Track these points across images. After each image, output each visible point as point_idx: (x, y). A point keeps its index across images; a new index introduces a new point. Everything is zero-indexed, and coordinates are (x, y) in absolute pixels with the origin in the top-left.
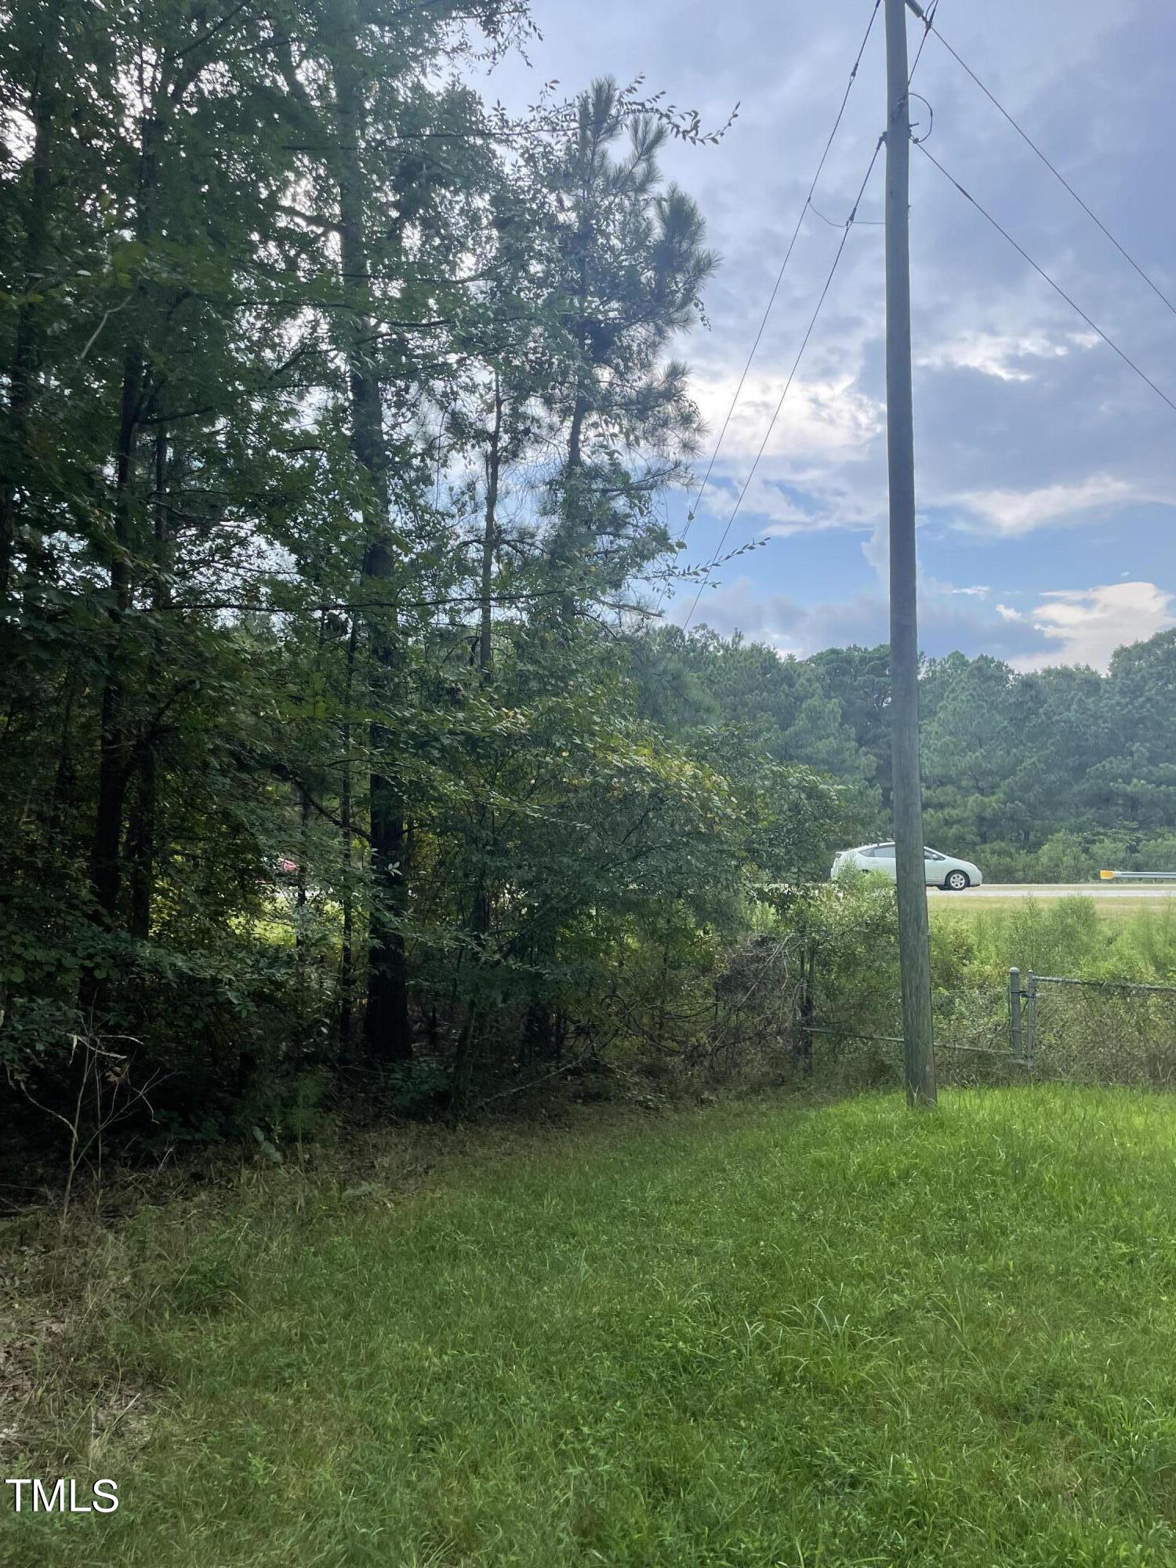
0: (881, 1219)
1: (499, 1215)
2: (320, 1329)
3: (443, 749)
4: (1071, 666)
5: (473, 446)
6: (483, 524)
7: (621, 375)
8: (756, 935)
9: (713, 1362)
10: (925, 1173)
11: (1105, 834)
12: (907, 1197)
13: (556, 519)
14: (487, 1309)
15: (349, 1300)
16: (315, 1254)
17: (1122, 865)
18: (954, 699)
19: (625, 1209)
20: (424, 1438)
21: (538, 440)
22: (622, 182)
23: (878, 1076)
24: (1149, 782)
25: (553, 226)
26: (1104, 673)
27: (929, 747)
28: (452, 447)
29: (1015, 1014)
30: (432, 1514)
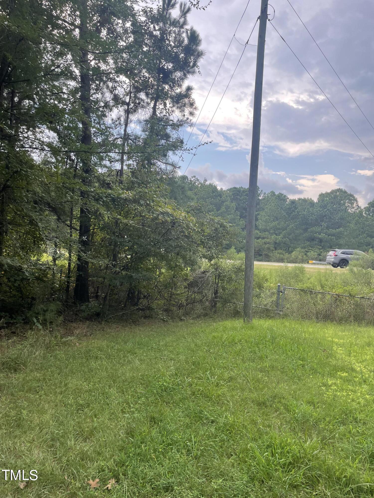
0: (231, 353)
1: (113, 348)
2: (50, 377)
3: (103, 202)
4: (306, 198)
5: (121, 106)
6: (123, 132)
7: (171, 88)
8: (202, 270)
9: (174, 389)
10: (246, 341)
11: (312, 250)
12: (239, 347)
13: (147, 133)
14: (105, 373)
15: (60, 369)
16: (51, 356)
17: (316, 259)
18: (270, 205)
19: (153, 347)
20: (80, 408)
21: (143, 107)
22: (175, 23)
23: (236, 314)
24: (326, 235)
25: (151, 35)
26: (315, 200)
27: (261, 220)
28: (113, 106)
29: (278, 298)
30: (80, 427)
